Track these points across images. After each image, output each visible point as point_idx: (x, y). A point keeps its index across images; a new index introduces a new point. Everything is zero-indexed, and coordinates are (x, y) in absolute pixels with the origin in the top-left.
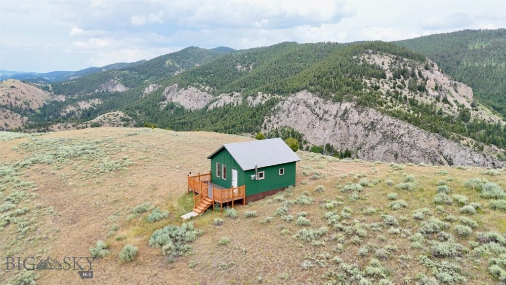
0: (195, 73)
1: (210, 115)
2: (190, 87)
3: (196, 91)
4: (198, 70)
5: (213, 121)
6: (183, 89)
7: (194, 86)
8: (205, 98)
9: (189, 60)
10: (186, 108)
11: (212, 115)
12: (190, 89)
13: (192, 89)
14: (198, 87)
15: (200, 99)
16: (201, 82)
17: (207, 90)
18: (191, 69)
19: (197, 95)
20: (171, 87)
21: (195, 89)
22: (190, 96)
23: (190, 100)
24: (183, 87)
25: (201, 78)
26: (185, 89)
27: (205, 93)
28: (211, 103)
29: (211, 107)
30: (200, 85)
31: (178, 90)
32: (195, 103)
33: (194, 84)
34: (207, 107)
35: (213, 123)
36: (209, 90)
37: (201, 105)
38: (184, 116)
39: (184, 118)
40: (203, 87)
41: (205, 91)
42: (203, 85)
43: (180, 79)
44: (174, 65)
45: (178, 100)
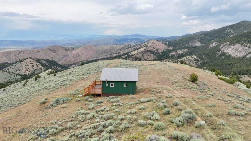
0: (241, 36)
1: (246, 60)
2: (237, 44)
3: (240, 46)
4: (245, 34)
5: (248, 64)
6: (232, 45)
7: (239, 43)
8: (246, 51)
9: (241, 29)
10: (232, 56)
11: (248, 61)
12: (236, 45)
13: (238, 45)
14: (242, 44)
15: (242, 51)
16: (245, 41)
17: (248, 46)
18: (241, 33)
19: (240, 48)
20: (225, 44)
21: (240, 45)
22: (236, 49)
23: (235, 51)
24: (232, 44)
25: (245, 39)
26: (233, 45)
27: (246, 48)
28: (248, 54)
29: (248, 56)
30: (244, 43)
31: (229, 46)
32: (238, 53)
33: (240, 42)
34: (245, 56)
35: (247, 66)
36: (249, 46)
37: (242, 55)
38: (230, 60)
39: (229, 61)
40: (245, 44)
41: (247, 47)
42: (246, 43)
43: (231, 39)
44: (230, 31)
45: (228, 51)
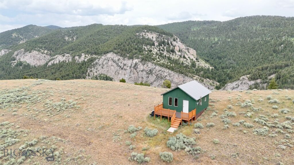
0: (36, 42)
1: (50, 68)
2: (33, 51)
3: (38, 53)
4: (38, 40)
5: (53, 72)
6: (28, 52)
8: (44, 58)
9: (30, 34)
10: (31, 65)
11: (52, 68)
12: (33, 52)
13: (35, 53)
14: (39, 51)
15: (41, 58)
16: (41, 48)
17: (46, 53)
18: (32, 39)
19: (38, 56)
20: (19, 51)
21: (37, 53)
22: (34, 57)
23: (34, 59)
24: (28, 51)
25: (41, 45)
26: (30, 53)
27: (44, 55)
28: (49, 61)
29: (50, 64)
30: (41, 50)
31: (24, 53)
32: (38, 61)
33: (36, 49)
34: (47, 64)
35: (53, 74)
36: (47, 53)
37: (42, 63)
38: (31, 70)
39: (31, 71)
40: (43, 51)
41: (44, 53)
42: (43, 49)
43: (25, 45)
44: (19, 36)
45: (25, 60)
